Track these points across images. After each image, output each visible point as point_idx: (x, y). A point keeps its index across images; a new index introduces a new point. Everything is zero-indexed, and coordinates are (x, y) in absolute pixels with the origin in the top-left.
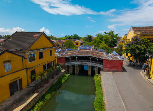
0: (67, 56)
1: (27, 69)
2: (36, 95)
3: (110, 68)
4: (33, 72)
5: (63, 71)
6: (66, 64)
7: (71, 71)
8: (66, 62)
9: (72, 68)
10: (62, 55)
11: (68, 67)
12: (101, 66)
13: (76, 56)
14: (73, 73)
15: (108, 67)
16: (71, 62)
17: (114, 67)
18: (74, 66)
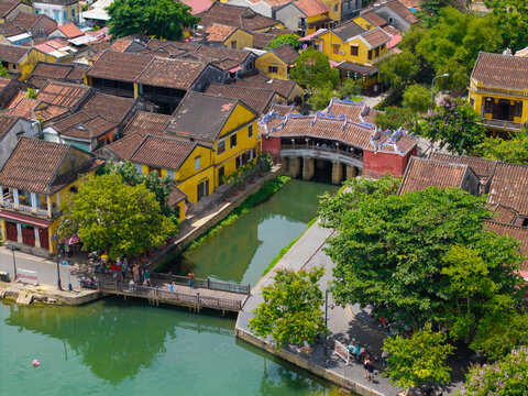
0: (286, 135)
1: (215, 166)
2: (228, 204)
3: (378, 169)
4: (221, 171)
5: (275, 169)
6: (285, 153)
7: (294, 170)
8: (282, 148)
9: (297, 162)
10: (275, 130)
11: (287, 158)
12: (358, 164)
13: (306, 137)
14: (299, 176)
15: (374, 168)
16: (296, 148)
17: (385, 168)
18: (301, 159)
